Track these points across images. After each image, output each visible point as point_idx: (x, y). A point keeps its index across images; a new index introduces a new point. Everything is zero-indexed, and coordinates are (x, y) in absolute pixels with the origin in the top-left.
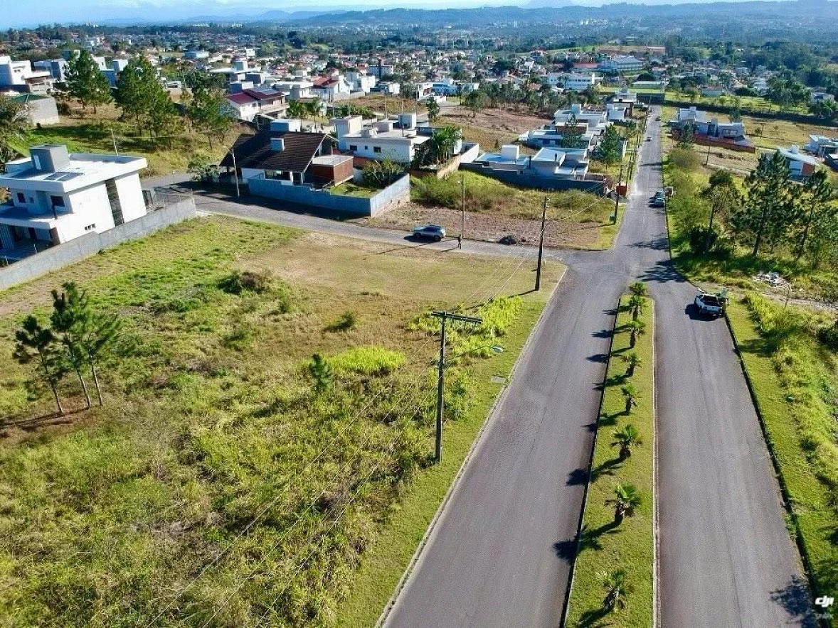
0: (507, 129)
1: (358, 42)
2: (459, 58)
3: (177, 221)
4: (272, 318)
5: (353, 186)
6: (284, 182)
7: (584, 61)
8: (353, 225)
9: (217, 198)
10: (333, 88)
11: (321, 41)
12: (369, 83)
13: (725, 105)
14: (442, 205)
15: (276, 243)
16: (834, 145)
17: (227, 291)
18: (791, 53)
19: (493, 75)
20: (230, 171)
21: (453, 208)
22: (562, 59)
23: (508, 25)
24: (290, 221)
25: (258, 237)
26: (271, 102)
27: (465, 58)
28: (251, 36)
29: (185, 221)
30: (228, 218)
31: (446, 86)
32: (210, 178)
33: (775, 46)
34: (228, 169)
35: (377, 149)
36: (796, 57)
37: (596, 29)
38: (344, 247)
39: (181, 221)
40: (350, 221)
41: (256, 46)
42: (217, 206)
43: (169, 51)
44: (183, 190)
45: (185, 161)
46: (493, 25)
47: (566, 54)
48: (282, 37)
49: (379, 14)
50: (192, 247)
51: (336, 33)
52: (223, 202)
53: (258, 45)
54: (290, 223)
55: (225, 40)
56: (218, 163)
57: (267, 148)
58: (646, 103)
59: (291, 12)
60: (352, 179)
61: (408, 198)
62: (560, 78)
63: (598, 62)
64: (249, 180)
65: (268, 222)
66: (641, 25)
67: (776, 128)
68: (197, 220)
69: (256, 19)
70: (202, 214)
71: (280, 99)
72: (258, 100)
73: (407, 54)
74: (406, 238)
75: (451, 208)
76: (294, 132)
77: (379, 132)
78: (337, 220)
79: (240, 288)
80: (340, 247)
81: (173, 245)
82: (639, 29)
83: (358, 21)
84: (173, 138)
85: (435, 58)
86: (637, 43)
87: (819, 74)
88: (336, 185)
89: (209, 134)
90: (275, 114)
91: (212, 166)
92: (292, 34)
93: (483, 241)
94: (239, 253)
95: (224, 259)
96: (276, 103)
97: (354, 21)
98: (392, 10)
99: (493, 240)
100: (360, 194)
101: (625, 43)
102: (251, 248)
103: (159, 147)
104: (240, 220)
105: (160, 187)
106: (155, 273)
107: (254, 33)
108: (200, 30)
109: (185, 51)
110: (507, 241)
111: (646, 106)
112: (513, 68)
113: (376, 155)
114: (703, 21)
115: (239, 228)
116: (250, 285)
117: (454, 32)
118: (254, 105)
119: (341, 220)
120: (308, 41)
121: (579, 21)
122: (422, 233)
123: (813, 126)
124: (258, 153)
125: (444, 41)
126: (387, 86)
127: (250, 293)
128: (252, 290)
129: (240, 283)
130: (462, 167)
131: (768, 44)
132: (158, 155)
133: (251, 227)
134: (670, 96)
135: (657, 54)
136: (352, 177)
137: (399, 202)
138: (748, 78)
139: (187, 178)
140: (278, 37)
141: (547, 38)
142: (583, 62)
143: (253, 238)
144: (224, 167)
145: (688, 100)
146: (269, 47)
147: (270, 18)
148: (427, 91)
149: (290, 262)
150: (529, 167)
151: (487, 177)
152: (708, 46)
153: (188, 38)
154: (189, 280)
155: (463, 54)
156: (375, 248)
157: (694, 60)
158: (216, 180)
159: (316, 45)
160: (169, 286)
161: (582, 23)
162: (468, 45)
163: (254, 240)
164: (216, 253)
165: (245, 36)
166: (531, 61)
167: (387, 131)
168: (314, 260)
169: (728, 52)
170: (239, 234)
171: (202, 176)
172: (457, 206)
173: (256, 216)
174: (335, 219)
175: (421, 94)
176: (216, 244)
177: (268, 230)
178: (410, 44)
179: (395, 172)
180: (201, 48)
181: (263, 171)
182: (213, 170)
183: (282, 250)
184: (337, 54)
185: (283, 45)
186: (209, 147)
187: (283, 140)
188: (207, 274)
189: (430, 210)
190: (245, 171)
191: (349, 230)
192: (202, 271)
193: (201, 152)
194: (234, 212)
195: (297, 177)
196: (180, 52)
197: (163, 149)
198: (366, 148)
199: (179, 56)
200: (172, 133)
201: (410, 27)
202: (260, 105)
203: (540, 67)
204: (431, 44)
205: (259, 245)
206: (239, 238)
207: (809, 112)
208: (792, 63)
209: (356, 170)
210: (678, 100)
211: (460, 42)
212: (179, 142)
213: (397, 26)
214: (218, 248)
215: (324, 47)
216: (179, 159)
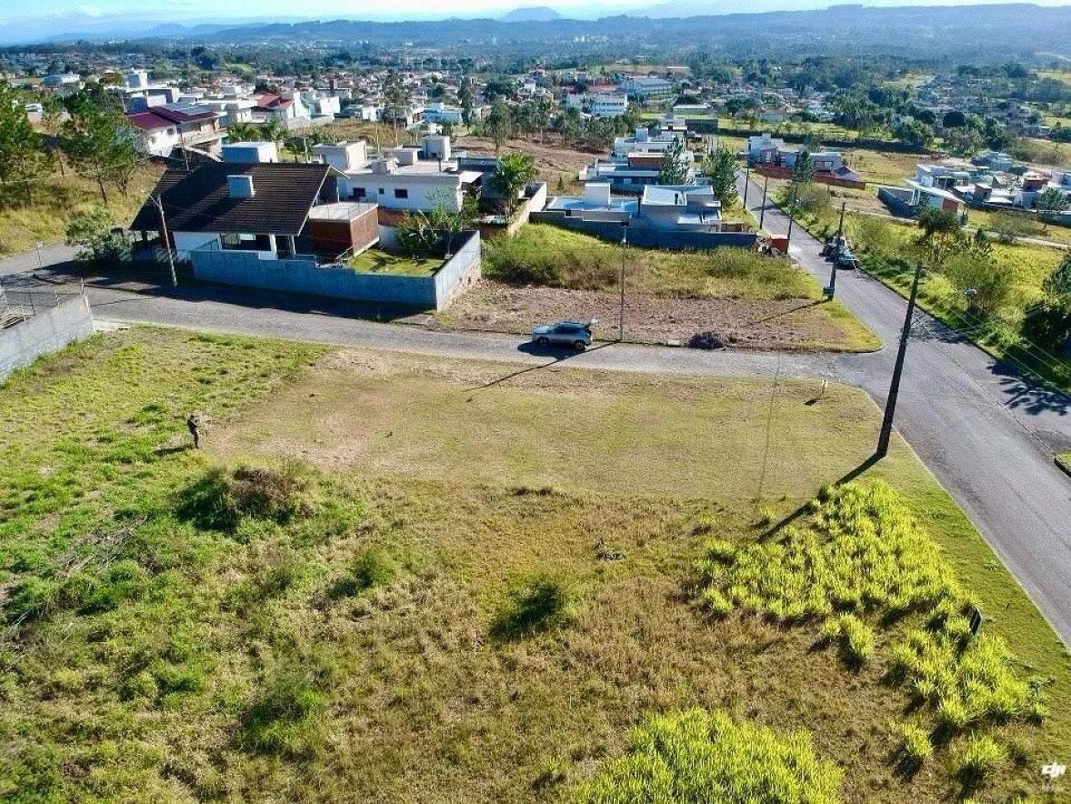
0: (551, 165)
1: (293, 61)
2: (435, 80)
3: (55, 346)
4: (346, 604)
5: (384, 255)
6: (263, 255)
7: (598, 83)
8: (411, 329)
9: (132, 291)
10: (285, 111)
11: (239, 60)
12: (331, 106)
13: (792, 132)
14: (538, 282)
15: (275, 380)
16: (952, 175)
17: (203, 526)
18: (840, 70)
19: (485, 101)
20: (149, 238)
21: (558, 286)
22: (570, 80)
23: (486, 42)
24: (288, 328)
25: (235, 370)
26: (197, 127)
27: (443, 81)
28: (139, 55)
29: (73, 344)
30: (162, 331)
31: (436, 112)
32: (113, 253)
33: (818, 62)
34: (144, 236)
35: (401, 194)
36: (847, 74)
37: (596, 48)
38: (415, 375)
39: (62, 346)
40: (402, 320)
41: (147, 68)
42: (134, 306)
43: (22, 77)
44: (60, 278)
45: (60, 224)
46: (465, 41)
47: (574, 74)
48: (183, 54)
49: (313, 27)
50: (93, 405)
51: (257, 51)
52: (144, 297)
53: (151, 65)
54: (289, 333)
55: (102, 61)
56: (126, 226)
57: (220, 193)
58: (697, 132)
59: (191, 25)
60: (377, 243)
61: (478, 273)
62: (584, 101)
63: (616, 83)
64: (192, 253)
65: (247, 335)
66: (649, 42)
67: (861, 158)
68: (97, 340)
69: (142, 36)
70: (105, 325)
71: (212, 122)
72: (177, 123)
73: (364, 76)
74: (523, 348)
75: (553, 286)
76: (267, 164)
77: (400, 165)
78: (377, 321)
79: (235, 516)
80: (408, 377)
81: (47, 403)
82: (648, 47)
83: (287, 37)
84: (34, 185)
85: (402, 80)
86: (649, 62)
87: (881, 93)
88: (355, 255)
89: (99, 179)
90: (206, 146)
91: (113, 231)
92: (197, 52)
93: (660, 344)
94: (203, 410)
95: (172, 429)
96: (206, 129)
97: (279, 37)
98: (332, 22)
99: (677, 343)
100: (401, 269)
101: (636, 63)
102: (224, 395)
103: (7, 201)
104: (188, 333)
105: (12, 276)
106: (13, 486)
107: (140, 51)
108: (65, 50)
109: (45, 76)
110: (704, 342)
111: (699, 136)
112: (511, 92)
113: (401, 203)
114: (720, 37)
115: (190, 351)
116: (256, 503)
117: (417, 50)
118: (170, 132)
119: (385, 320)
120: (222, 59)
121: (573, 38)
122: (551, 337)
123: (901, 155)
124: (204, 203)
125: (408, 60)
126: (360, 110)
127: (260, 526)
128: (264, 518)
129: (231, 501)
130: (534, 218)
131: (808, 60)
132: (8, 217)
133: (212, 347)
134: (723, 123)
135: (682, 75)
136: (378, 240)
137: (469, 281)
138: (800, 101)
139: (68, 254)
140: (177, 55)
141: (538, 57)
142: (596, 84)
143: (224, 372)
144: (138, 233)
145: (747, 127)
146: (166, 68)
147: (162, 34)
148: (417, 117)
149: (319, 423)
150: (638, 216)
151: (577, 233)
152: (739, 64)
153: (48, 60)
154: (99, 501)
155: (439, 75)
156: (475, 373)
157: (726, 81)
158: (125, 256)
159: (233, 65)
160: (50, 525)
161: (577, 40)
162: (441, 65)
163: (227, 377)
164: (152, 414)
165: (130, 55)
166: (532, 82)
167: (409, 163)
168: (369, 411)
169: (763, 72)
170: (193, 365)
171: (96, 251)
172: (563, 283)
173: (217, 322)
174: (372, 319)
175: (410, 120)
176: (148, 393)
177: (249, 351)
178: (363, 65)
179: (456, 230)
180: (67, 70)
181: (216, 236)
182: (115, 237)
183: (293, 393)
184: (265, 76)
185: (186, 66)
186: (102, 200)
187: (251, 178)
188: (141, 476)
189: (523, 292)
190: (180, 237)
191: (410, 340)
192: (127, 468)
193: (89, 208)
194: (171, 317)
195: (282, 243)
196: (37, 77)
197: (16, 207)
198: (382, 191)
199: (36, 83)
200: (31, 176)
201: (358, 44)
202: (180, 131)
203: (544, 90)
204: (392, 64)
205: (242, 386)
206: (195, 374)
207: (894, 137)
208: (844, 81)
209: (382, 228)
210: (734, 128)
211: (430, 60)
212: (46, 193)
213: (340, 43)
214: (154, 402)
215: (245, 68)
216: (47, 223)
